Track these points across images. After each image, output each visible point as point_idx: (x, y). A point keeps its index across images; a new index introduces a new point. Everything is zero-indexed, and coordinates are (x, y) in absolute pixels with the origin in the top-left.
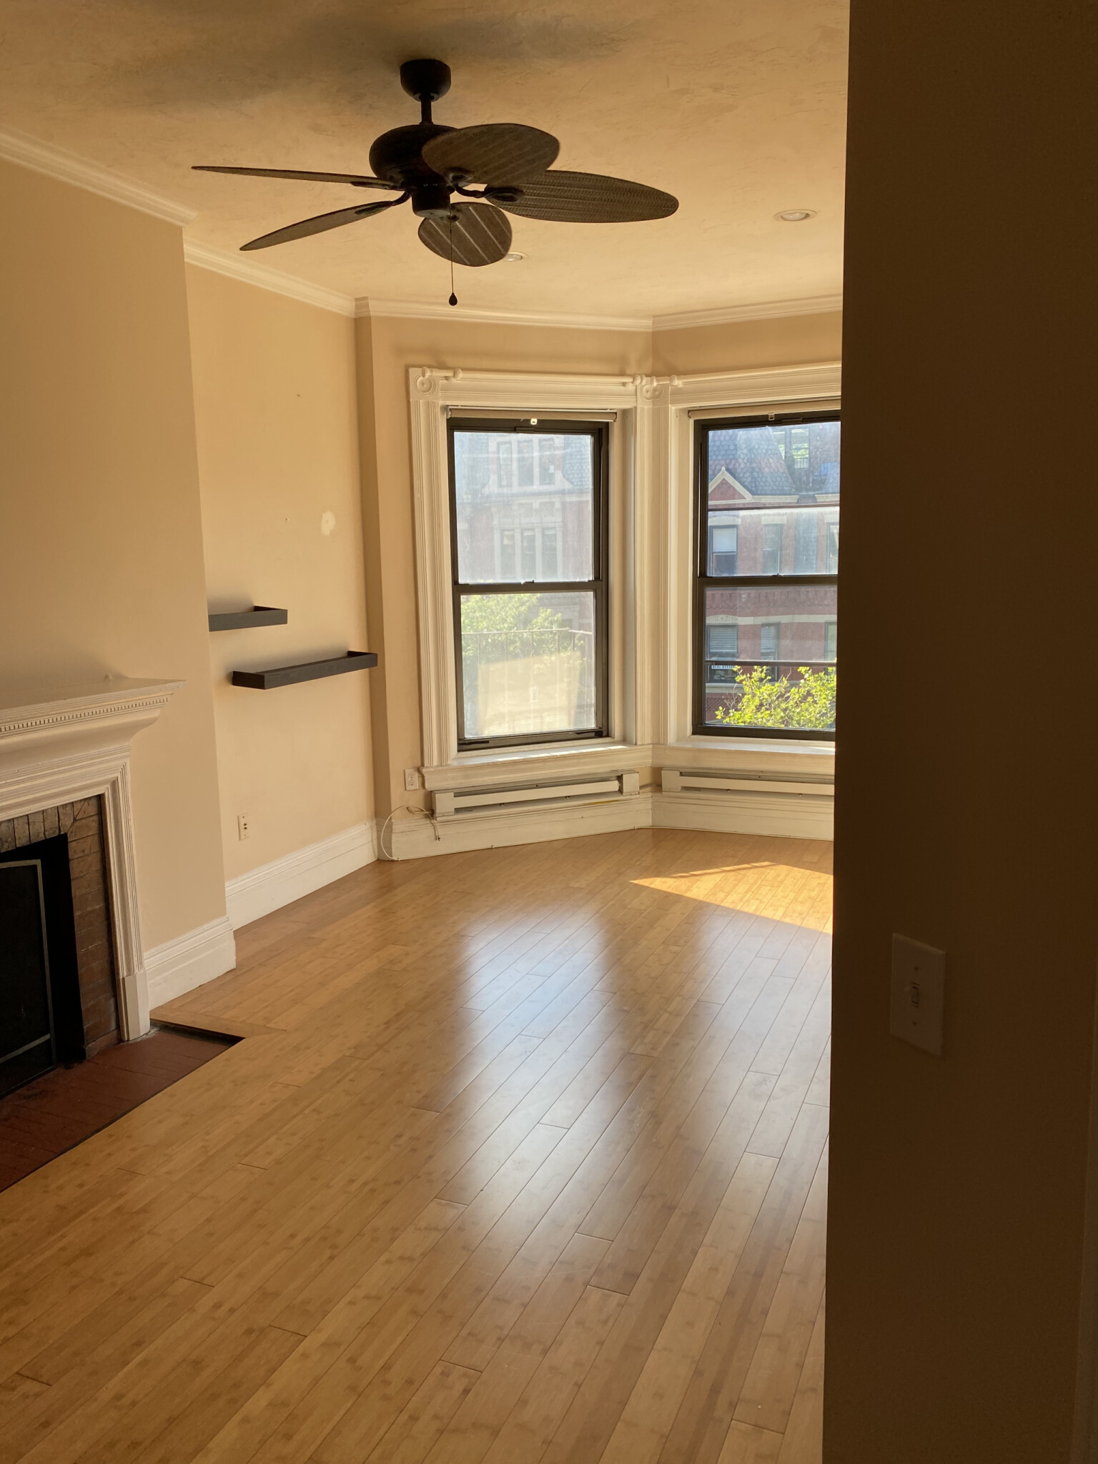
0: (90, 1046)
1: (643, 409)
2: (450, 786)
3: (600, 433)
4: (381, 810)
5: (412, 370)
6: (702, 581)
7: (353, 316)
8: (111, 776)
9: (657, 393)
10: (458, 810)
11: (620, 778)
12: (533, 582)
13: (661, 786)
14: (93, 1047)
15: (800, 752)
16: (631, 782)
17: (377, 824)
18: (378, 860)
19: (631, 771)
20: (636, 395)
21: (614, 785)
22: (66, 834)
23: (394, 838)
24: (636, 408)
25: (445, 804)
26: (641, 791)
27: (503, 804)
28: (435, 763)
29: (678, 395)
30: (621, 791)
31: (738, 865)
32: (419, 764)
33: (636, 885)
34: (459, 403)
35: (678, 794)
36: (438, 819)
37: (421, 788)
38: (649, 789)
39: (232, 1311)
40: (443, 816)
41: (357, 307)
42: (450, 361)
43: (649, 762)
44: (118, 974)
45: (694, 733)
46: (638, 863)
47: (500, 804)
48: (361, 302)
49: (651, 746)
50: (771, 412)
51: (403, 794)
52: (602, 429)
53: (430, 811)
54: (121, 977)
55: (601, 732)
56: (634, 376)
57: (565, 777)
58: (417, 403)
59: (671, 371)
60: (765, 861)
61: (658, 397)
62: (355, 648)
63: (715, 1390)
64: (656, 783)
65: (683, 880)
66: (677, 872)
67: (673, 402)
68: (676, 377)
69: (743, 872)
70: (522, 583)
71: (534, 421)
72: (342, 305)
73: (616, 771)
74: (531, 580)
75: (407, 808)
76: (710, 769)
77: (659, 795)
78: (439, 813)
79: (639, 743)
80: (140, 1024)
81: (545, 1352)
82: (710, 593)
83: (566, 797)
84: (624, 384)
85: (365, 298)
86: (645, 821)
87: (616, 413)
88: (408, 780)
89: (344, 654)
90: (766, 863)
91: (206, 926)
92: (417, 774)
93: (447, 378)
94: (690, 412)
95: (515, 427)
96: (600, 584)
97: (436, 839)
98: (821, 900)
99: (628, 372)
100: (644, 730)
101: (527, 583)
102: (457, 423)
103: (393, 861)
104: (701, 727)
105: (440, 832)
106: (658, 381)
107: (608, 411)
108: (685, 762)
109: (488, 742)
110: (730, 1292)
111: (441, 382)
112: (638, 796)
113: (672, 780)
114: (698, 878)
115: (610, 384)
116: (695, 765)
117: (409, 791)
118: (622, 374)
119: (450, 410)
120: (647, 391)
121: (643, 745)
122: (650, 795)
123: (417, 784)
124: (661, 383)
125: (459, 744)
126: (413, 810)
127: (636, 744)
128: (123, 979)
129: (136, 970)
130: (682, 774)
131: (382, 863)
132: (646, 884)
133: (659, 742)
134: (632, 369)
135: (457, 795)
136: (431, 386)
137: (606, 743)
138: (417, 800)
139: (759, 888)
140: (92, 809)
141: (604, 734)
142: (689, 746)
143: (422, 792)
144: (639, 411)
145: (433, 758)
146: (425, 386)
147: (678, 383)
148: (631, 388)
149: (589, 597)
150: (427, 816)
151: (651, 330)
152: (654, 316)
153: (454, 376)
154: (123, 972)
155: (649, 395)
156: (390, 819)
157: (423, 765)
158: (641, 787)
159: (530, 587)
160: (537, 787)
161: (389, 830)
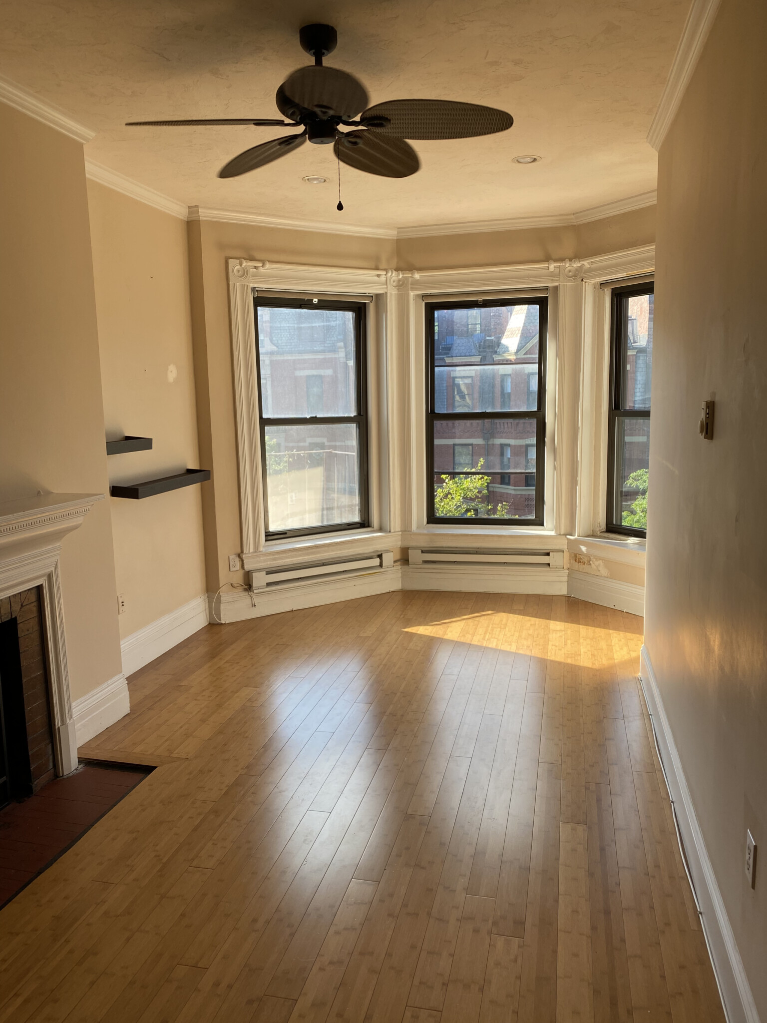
0: (35, 783)
1: (391, 294)
2: (262, 567)
3: (359, 310)
4: (211, 586)
5: (230, 261)
6: (432, 416)
7: (186, 219)
8: (48, 571)
9: (401, 283)
10: (269, 584)
11: (380, 556)
12: (316, 417)
13: (408, 560)
14: (38, 783)
15: (504, 534)
16: (388, 559)
17: (208, 597)
18: (209, 624)
19: (387, 551)
20: (387, 284)
21: (376, 561)
22: (16, 618)
23: (222, 607)
24: (386, 293)
25: (259, 580)
26: (395, 565)
27: (300, 578)
28: (252, 550)
29: (416, 284)
30: (381, 565)
31: (472, 614)
32: (239, 551)
33: (407, 632)
34: (264, 286)
35: (421, 566)
36: (255, 591)
37: (241, 569)
38: (399, 563)
39: (230, 987)
40: (258, 589)
41: (189, 213)
42: (257, 255)
43: (399, 544)
44: (55, 725)
45: (428, 523)
46: (402, 617)
47: (298, 579)
48: (193, 209)
49: (401, 533)
50: (481, 298)
51: (228, 574)
52: (361, 307)
53: (248, 586)
54: (57, 727)
55: (365, 523)
56: (386, 270)
57: (343, 557)
58: (235, 285)
59: (411, 268)
60: (489, 610)
61: (401, 285)
62: (190, 467)
63: (613, 1003)
64: (404, 559)
65: (439, 627)
66: (432, 621)
67: (412, 290)
68: (416, 271)
69: (477, 619)
70: (308, 417)
71: (315, 301)
72: (180, 211)
73: (377, 551)
74: (314, 416)
75: (231, 584)
76: (443, 547)
77: (406, 567)
78: (255, 587)
79: (392, 531)
80: (71, 763)
81: (482, 990)
82: (438, 424)
83: (344, 571)
84: (379, 276)
85: (197, 206)
86: (396, 586)
87: (372, 296)
88: (231, 563)
89: (183, 471)
90: (490, 612)
91: (109, 682)
92: (238, 559)
93: (256, 267)
94: (424, 297)
95: (301, 305)
96: (361, 419)
97: (253, 606)
98: (537, 637)
99: (381, 267)
100: (395, 523)
101: (311, 417)
102: (263, 300)
103: (222, 624)
104: (433, 518)
105: (256, 600)
106: (403, 274)
107: (367, 295)
108: (424, 543)
109: (285, 533)
110: (594, 928)
111: (251, 270)
112: (392, 568)
113: (415, 556)
114: (448, 625)
115: (369, 275)
116: (432, 545)
117: (233, 571)
118: (377, 268)
119: (257, 290)
120: (394, 281)
121: (395, 532)
122: (400, 567)
123: (238, 567)
124: (405, 276)
125: (266, 536)
126: (235, 585)
127: (390, 532)
128: (59, 728)
129: (68, 721)
130: (423, 552)
131: (213, 626)
132: (414, 631)
133: (406, 530)
134: (383, 265)
135: (268, 573)
136: (245, 273)
137: (368, 532)
138: (238, 578)
139: (492, 629)
140: (33, 597)
141: (366, 525)
142: (425, 532)
143: (241, 573)
144: (388, 295)
145: (249, 547)
146: (240, 273)
147: (417, 276)
148: (383, 278)
149: (353, 428)
150: (246, 590)
151: (396, 238)
152: (398, 228)
153: (263, 266)
154: (58, 723)
155: (395, 284)
156: (219, 593)
157: (242, 552)
158: (395, 562)
159: (314, 420)
160: (323, 565)
161: (219, 601)
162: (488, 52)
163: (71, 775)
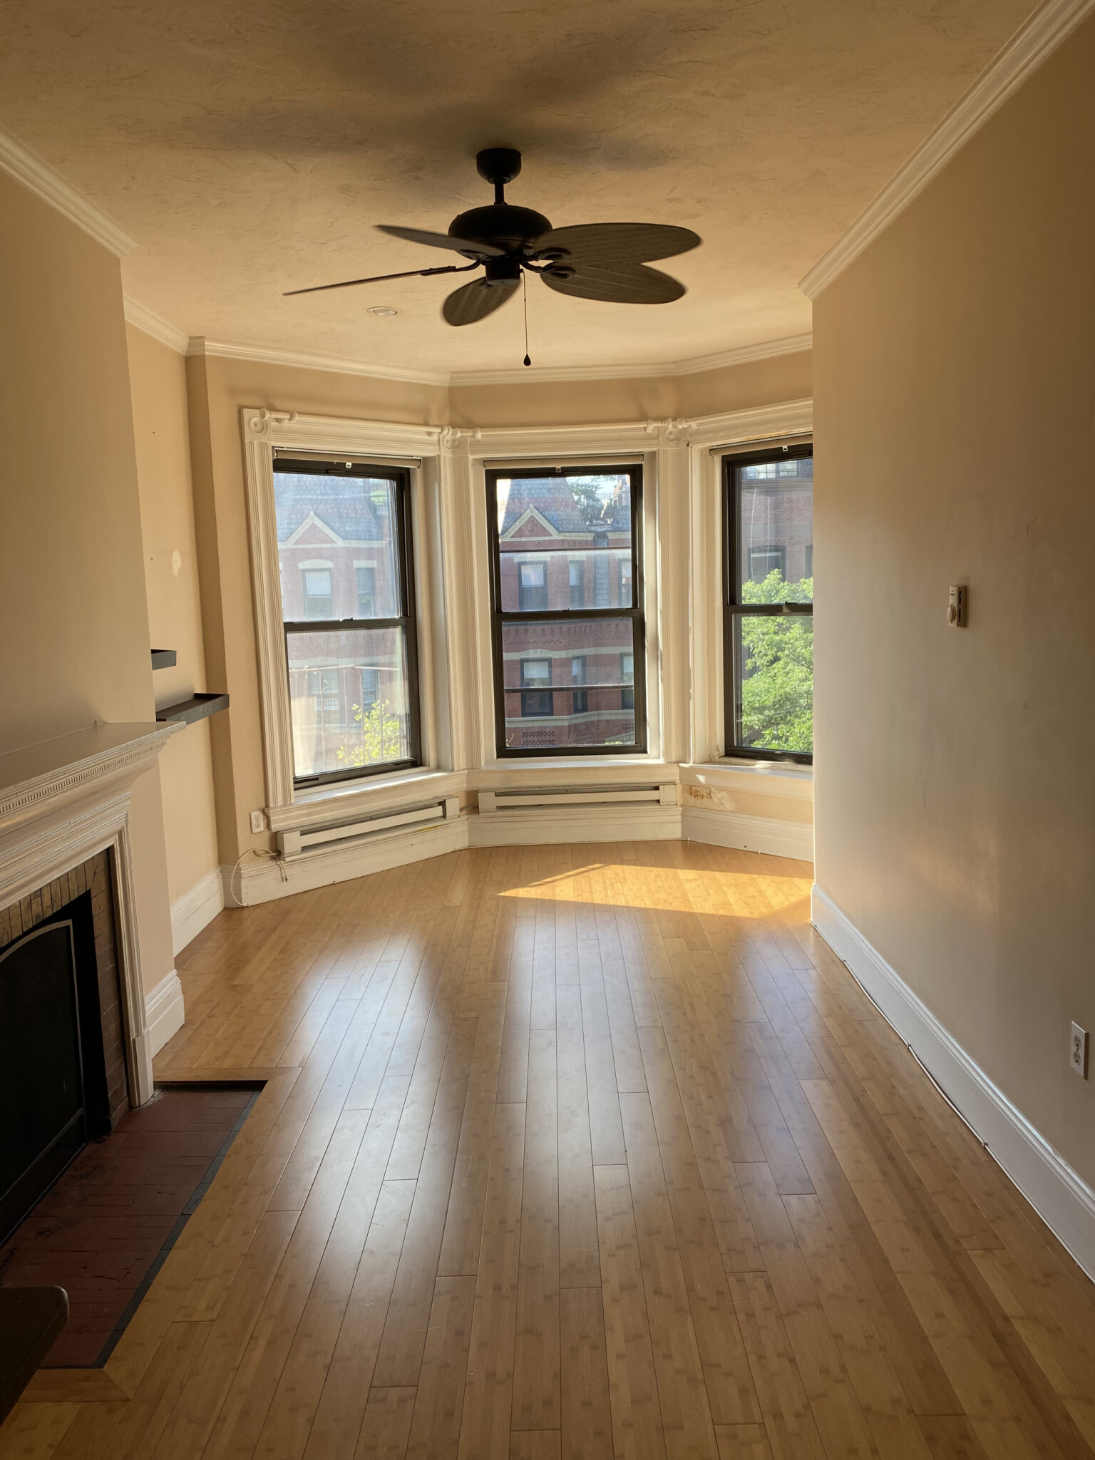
0: (113, 1116)
1: (445, 458)
2: (293, 826)
3: (401, 478)
4: (226, 855)
5: (245, 411)
6: (499, 617)
7: (184, 354)
8: (117, 828)
9: (456, 443)
10: (304, 849)
11: (442, 804)
12: (352, 620)
13: (477, 807)
15: (602, 765)
16: (454, 806)
17: (221, 871)
18: (225, 908)
19: (451, 797)
20: (439, 444)
21: (438, 811)
22: (90, 890)
23: (243, 883)
24: (439, 456)
25: (292, 843)
26: (461, 814)
27: (344, 838)
28: (280, 803)
29: (477, 445)
30: (444, 816)
31: (576, 869)
32: (264, 806)
33: (504, 897)
34: (286, 445)
35: (494, 814)
36: (287, 859)
37: (266, 830)
38: (464, 812)
39: (515, 1288)
40: (291, 856)
41: (190, 345)
42: (278, 403)
43: (464, 786)
44: (129, 1036)
45: (498, 757)
46: (488, 879)
47: (341, 839)
48: (197, 341)
49: (466, 771)
50: (559, 466)
51: (250, 835)
52: (404, 474)
53: (277, 852)
54: (132, 1039)
55: (416, 761)
56: (442, 427)
57: (396, 807)
58: (251, 444)
59: (470, 425)
60: (595, 863)
61: (456, 446)
62: (199, 691)
63: (937, 1236)
64: (472, 806)
65: (543, 887)
66: (531, 881)
67: (472, 453)
68: (479, 429)
69: (586, 874)
70: (341, 620)
71: (349, 465)
72: (177, 342)
73: (437, 797)
74: (350, 618)
75: (254, 851)
76: (522, 787)
77: (476, 816)
78: (288, 854)
79: (456, 769)
80: (147, 1085)
81: (797, 1245)
82: (506, 627)
83: (398, 826)
84: (429, 434)
85: (202, 337)
86: (463, 843)
87: (420, 460)
88: (254, 822)
89: (191, 697)
90: (597, 865)
91: (163, 981)
92: (261, 816)
93: (277, 420)
94: (486, 461)
95: (327, 470)
96: (409, 621)
97: (283, 880)
98: (670, 889)
99: (431, 423)
100: (459, 758)
101: (345, 620)
102: (285, 464)
103: (243, 907)
104: (503, 752)
105: (289, 872)
106: (462, 432)
107: (414, 458)
108: (498, 784)
109: (317, 779)
110: (884, 1174)
111: (272, 423)
112: (459, 819)
113: (487, 801)
114: (553, 884)
115: (418, 433)
116: (508, 785)
117: (255, 833)
118: (426, 424)
119: (277, 451)
120: (448, 441)
121: (459, 771)
122: (465, 817)
123: (262, 828)
124: (464, 434)
125: (295, 783)
126: (260, 852)
127: (453, 770)
128: (134, 1040)
129: (143, 1031)
130: (497, 795)
131: (232, 911)
132: (514, 895)
133: (472, 767)
134: (434, 420)
135: (303, 834)
136: (264, 428)
137: (422, 772)
138: (263, 843)
139: (612, 885)
140: (102, 866)
141: (419, 763)
142: (495, 768)
143: (268, 833)
144: (442, 458)
145: (277, 798)
146: (258, 427)
147: (479, 435)
148: (435, 437)
149: (397, 634)
150: (273, 858)
151: (447, 385)
152: (452, 373)
153: (290, 419)
154: (133, 1034)
155: (449, 445)
156: (238, 865)
157: (267, 806)
158: (461, 810)
159: (349, 624)
160: (371, 819)
161: (239, 876)
162: (675, 188)
163: (150, 1103)
